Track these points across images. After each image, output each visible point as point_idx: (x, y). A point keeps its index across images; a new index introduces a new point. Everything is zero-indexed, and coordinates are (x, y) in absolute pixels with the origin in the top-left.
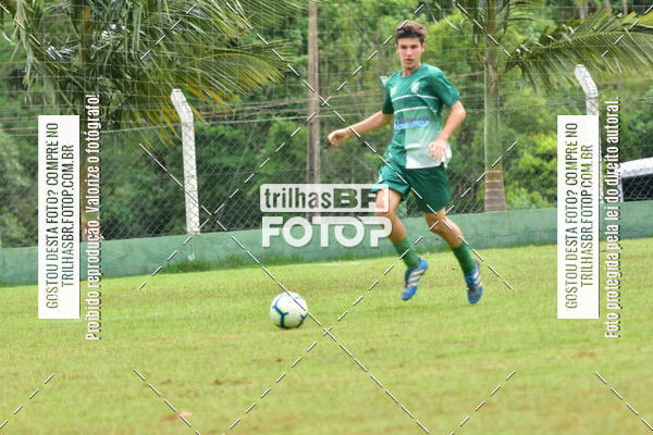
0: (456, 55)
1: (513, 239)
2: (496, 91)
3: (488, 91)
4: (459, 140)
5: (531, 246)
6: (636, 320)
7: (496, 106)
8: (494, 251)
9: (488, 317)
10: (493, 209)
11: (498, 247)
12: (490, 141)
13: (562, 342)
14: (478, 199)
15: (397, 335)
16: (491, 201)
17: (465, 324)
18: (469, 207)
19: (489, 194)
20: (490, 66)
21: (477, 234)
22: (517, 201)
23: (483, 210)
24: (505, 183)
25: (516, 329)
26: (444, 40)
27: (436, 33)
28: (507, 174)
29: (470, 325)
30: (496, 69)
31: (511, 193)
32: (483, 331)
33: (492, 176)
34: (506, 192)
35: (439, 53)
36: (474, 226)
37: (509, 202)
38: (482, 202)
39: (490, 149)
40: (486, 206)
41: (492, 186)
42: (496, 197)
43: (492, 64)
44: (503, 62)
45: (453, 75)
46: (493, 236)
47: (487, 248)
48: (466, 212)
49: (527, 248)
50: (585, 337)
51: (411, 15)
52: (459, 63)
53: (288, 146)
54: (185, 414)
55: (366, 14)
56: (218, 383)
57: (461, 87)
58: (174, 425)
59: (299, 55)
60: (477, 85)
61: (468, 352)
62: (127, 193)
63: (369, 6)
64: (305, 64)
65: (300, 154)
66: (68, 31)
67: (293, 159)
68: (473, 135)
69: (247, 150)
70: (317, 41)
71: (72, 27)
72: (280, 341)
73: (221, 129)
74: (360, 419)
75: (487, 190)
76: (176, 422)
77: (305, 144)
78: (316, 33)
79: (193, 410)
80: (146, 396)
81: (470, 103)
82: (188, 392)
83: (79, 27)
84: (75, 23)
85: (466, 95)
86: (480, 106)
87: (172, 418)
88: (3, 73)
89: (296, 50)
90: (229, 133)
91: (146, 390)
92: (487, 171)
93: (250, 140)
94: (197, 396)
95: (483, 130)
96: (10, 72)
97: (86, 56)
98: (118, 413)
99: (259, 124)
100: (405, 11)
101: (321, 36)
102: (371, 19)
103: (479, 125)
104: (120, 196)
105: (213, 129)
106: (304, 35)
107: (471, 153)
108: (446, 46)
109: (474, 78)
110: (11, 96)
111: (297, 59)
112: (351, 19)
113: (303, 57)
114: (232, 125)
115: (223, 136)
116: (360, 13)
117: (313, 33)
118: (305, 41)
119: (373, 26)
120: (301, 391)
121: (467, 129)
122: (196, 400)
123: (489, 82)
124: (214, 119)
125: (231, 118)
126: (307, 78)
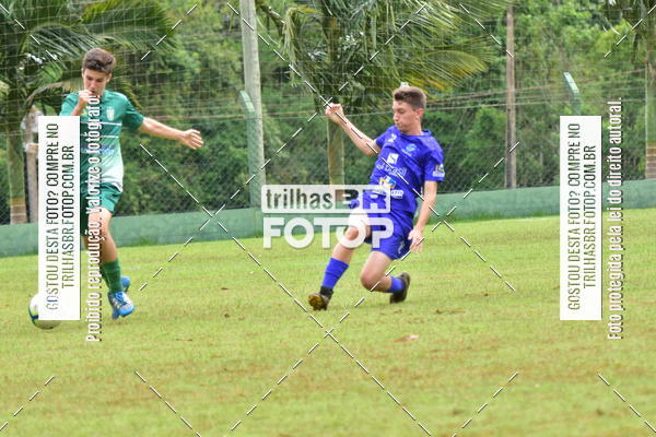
0: (622, 56)
3: (648, 84)
4: (624, 123)
8: (653, 210)
10: (652, 177)
12: (650, 123)
14: (640, 169)
16: (651, 171)
17: (632, 267)
18: (633, 175)
19: (649, 165)
20: (650, 65)
21: (640, 196)
23: (644, 178)
27: (607, 39)
29: (635, 268)
32: (646, 273)
33: (651, 151)
36: (637, 190)
38: (643, 171)
39: (650, 130)
40: (646, 174)
41: (651, 158)
43: (652, 63)
45: (620, 72)
46: (652, 198)
47: (647, 207)
51: (587, 25)
52: (624, 62)
53: (491, 128)
54: (413, 336)
55: (552, 24)
56: (438, 312)
57: (625, 82)
58: (405, 345)
59: (499, 56)
60: (639, 80)
61: (634, 289)
62: (365, 163)
63: (555, 18)
64: (504, 63)
65: (500, 134)
66: (320, 37)
67: (495, 138)
68: (635, 119)
69: (459, 130)
70: (514, 45)
71: (323, 34)
72: (486, 280)
73: (439, 114)
74: (551, 341)
75: (647, 162)
76: (407, 342)
77: (504, 126)
78: (513, 39)
79: (420, 333)
80: (383, 323)
81: (633, 94)
82: (416, 319)
83: (329, 33)
84: (325, 31)
85: (629, 88)
86: (642, 96)
87: (403, 339)
88: (269, 70)
89: (497, 52)
90: (444, 117)
91: (382, 318)
92: (647, 147)
93: (460, 122)
94: (422, 322)
95: (643, 115)
96: (274, 69)
97: (334, 57)
98: (360, 336)
99: (468, 110)
100: (583, 22)
101: (516, 41)
102: (556, 28)
103: (641, 111)
104: (359, 166)
105: (432, 114)
106: (503, 41)
107: (634, 134)
108: (615, 49)
109: (636, 75)
110: (275, 87)
111: (498, 59)
112: (540, 28)
113: (503, 58)
114: (446, 111)
115: (440, 119)
116: (548, 23)
117: (510, 39)
118: (504, 45)
119: (558, 33)
120: (504, 319)
121: (631, 115)
122: (422, 326)
123: (650, 78)
124: (433, 106)
125: (446, 106)
126: (505, 74)
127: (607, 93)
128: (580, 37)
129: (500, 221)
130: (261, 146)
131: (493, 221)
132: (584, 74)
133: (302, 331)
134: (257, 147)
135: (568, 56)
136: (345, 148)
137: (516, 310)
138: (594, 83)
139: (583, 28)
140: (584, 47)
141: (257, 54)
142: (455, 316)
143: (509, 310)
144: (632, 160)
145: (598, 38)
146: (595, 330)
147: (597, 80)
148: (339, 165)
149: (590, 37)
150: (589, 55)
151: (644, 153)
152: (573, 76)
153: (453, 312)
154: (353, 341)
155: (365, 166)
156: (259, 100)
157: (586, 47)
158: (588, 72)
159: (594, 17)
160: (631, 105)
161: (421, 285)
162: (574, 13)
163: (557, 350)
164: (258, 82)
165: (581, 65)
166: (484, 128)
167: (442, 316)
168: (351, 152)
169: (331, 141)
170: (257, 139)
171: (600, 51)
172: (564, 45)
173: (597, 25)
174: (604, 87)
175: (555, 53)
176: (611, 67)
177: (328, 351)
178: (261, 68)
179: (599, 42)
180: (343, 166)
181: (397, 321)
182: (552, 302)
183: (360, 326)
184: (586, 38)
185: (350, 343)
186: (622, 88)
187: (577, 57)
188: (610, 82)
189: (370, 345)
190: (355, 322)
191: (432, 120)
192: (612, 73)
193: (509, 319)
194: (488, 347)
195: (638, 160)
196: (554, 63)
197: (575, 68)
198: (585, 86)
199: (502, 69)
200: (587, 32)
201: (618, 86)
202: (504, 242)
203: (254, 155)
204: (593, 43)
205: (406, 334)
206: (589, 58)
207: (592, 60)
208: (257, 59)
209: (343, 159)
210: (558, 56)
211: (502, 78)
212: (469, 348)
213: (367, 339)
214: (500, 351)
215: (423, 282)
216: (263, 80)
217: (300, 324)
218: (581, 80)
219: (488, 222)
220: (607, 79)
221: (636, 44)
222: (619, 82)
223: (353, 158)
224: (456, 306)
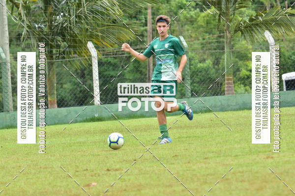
0: (212, 26)
1: (238, 107)
2: (230, 42)
3: (227, 42)
4: (213, 64)
5: (246, 110)
6: (292, 142)
7: (230, 49)
8: (229, 112)
9: (226, 141)
10: (229, 94)
11: (231, 111)
12: (227, 64)
13: (259, 152)
14: (222, 89)
15: (187, 149)
16: (228, 90)
17: (217, 144)
18: (218, 93)
19: (227, 87)
20: (227, 32)
21: (222, 105)
22: (239, 91)
23: (224, 94)
24: (234, 82)
25: (239, 146)
26: (207, 20)
27: (204, 17)
28: (235, 78)
29: (219, 145)
30: (230, 33)
31: (236, 87)
32: (224, 147)
33: (228, 79)
34: (234, 86)
35: (205, 25)
36: (220, 101)
37: (236, 91)
38: (224, 91)
39: (228, 68)
40: (226, 92)
41: (228, 84)
42: (230, 89)
43: (228, 30)
44: (233, 30)
45: (211, 35)
46: (229, 106)
47: (226, 111)
48: (217, 95)
49: (244, 111)
50: (269, 150)
51: (193, 9)
52: (214, 30)
53: (139, 67)
54: (93, 184)
55: (173, 9)
56: (108, 170)
57: (214, 41)
58: (89, 189)
59: (143, 26)
60: (222, 40)
61: (218, 157)
62: (68, 87)
63: (174, 5)
64: (146, 30)
65: (144, 70)
66: (43, 16)
67: (141, 72)
68: (220, 62)
69: (121, 68)
70: (151, 20)
71: (44, 15)
72: (135, 151)
73: (109, 59)
74: (171, 186)
75: (226, 86)
76: (90, 187)
77: (146, 66)
78: (151, 17)
79: (97, 182)
80: (77, 176)
81: (218, 48)
82: (96, 174)
83: (47, 15)
84: (45, 13)
85: (216, 44)
86: (223, 49)
87: (88, 185)
88: (14, 35)
89: (142, 24)
90: (113, 61)
91: (77, 173)
92: (226, 77)
93: (122, 64)
94: (99, 175)
95: (224, 59)
96: (17, 34)
97: (50, 27)
98: (64, 184)
99: (126, 57)
100: (190, 7)
101: (153, 18)
102: (175, 11)
103: (223, 57)
104: (65, 88)
105: (106, 59)
106: (146, 18)
107: (219, 70)
108: (208, 23)
109: (220, 37)
110: (17, 45)
111: (142, 29)
112: (166, 11)
113: (145, 28)
114: (114, 57)
115: (110, 62)
116: (170, 8)
117: (149, 17)
118: (146, 21)
119: (176, 14)
120: (144, 174)
121: (217, 59)
122: (99, 178)
123: (227, 38)
124: (106, 55)
125: (113, 54)
126: (147, 37)
127: (204, 47)
128: (188, 16)
129: (144, 119)
130: (10, 78)
131: (140, 119)
132: (191, 37)
133: (32, 181)
134: (7, 78)
135: (182, 26)
136: (57, 78)
137: (151, 168)
138: (197, 42)
139: (190, 11)
140: (191, 22)
141: (7, 26)
142: (117, 172)
143: (148, 169)
144: (218, 84)
145: (199, 16)
146: (196, 180)
147: (199, 40)
148: (54, 87)
149: (194, 16)
150: (194, 26)
151: (224, 80)
152: (185, 38)
153: (117, 170)
154: (60, 186)
155: (68, 89)
156: (8, 52)
157: (192, 21)
158: (193, 35)
159: (197, 4)
160: (218, 54)
161: (99, 155)
162: (185, 2)
163: (175, 191)
164: (8, 42)
165: (190, 31)
166: (135, 67)
167: (110, 172)
168: (60, 80)
169: (49, 74)
170: (7, 73)
171: (199, 23)
172: (179, 20)
173: (198, 9)
174: (202, 44)
175: (175, 25)
176: (206, 32)
177: (46, 192)
178: (10, 34)
179: (199, 19)
180: (56, 88)
181: (85, 175)
182: (171, 164)
183: (64, 178)
184: (192, 17)
185: (59, 188)
186: (213, 44)
187: (187, 27)
188: (205, 41)
189: (69, 189)
190: (61, 176)
191: (105, 63)
192: (207, 36)
193: (147, 174)
194: (136, 189)
195: (221, 84)
196: (174, 30)
197: (186, 33)
198: (192, 43)
199: (145, 34)
200: (192, 13)
201: (210, 43)
202: (145, 131)
203: (5, 83)
204: (196, 19)
205: (90, 182)
206: (193, 27)
207: (196, 29)
208: (7, 29)
209: (55, 85)
210: (177, 26)
211: (145, 39)
212: (125, 190)
213: (68, 185)
214: (143, 192)
215: (100, 153)
216: (11, 41)
217: (31, 177)
218: (190, 40)
219: (137, 119)
220: (204, 39)
221: (219, 20)
222: (211, 41)
223: (61, 84)
224: (118, 166)
